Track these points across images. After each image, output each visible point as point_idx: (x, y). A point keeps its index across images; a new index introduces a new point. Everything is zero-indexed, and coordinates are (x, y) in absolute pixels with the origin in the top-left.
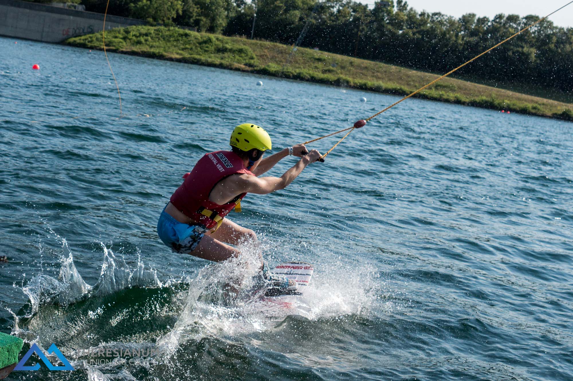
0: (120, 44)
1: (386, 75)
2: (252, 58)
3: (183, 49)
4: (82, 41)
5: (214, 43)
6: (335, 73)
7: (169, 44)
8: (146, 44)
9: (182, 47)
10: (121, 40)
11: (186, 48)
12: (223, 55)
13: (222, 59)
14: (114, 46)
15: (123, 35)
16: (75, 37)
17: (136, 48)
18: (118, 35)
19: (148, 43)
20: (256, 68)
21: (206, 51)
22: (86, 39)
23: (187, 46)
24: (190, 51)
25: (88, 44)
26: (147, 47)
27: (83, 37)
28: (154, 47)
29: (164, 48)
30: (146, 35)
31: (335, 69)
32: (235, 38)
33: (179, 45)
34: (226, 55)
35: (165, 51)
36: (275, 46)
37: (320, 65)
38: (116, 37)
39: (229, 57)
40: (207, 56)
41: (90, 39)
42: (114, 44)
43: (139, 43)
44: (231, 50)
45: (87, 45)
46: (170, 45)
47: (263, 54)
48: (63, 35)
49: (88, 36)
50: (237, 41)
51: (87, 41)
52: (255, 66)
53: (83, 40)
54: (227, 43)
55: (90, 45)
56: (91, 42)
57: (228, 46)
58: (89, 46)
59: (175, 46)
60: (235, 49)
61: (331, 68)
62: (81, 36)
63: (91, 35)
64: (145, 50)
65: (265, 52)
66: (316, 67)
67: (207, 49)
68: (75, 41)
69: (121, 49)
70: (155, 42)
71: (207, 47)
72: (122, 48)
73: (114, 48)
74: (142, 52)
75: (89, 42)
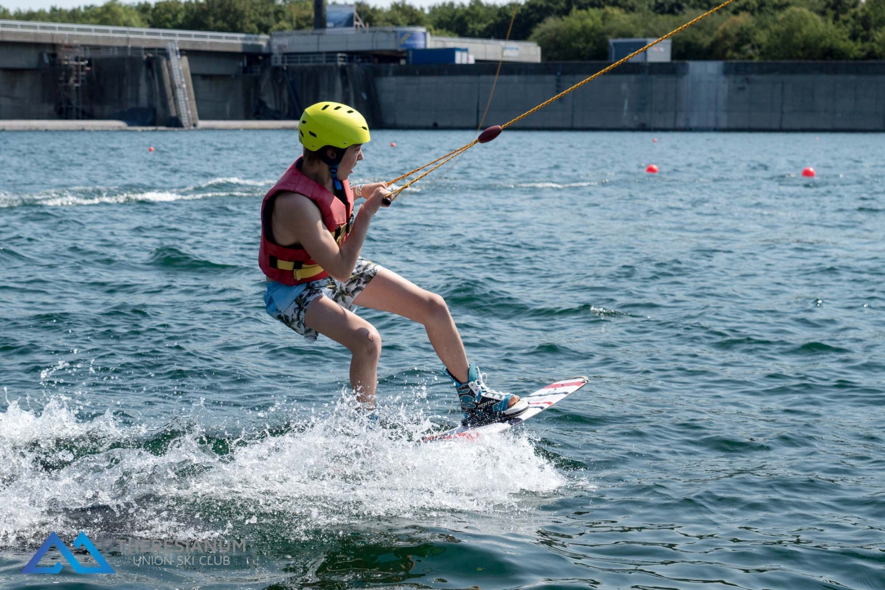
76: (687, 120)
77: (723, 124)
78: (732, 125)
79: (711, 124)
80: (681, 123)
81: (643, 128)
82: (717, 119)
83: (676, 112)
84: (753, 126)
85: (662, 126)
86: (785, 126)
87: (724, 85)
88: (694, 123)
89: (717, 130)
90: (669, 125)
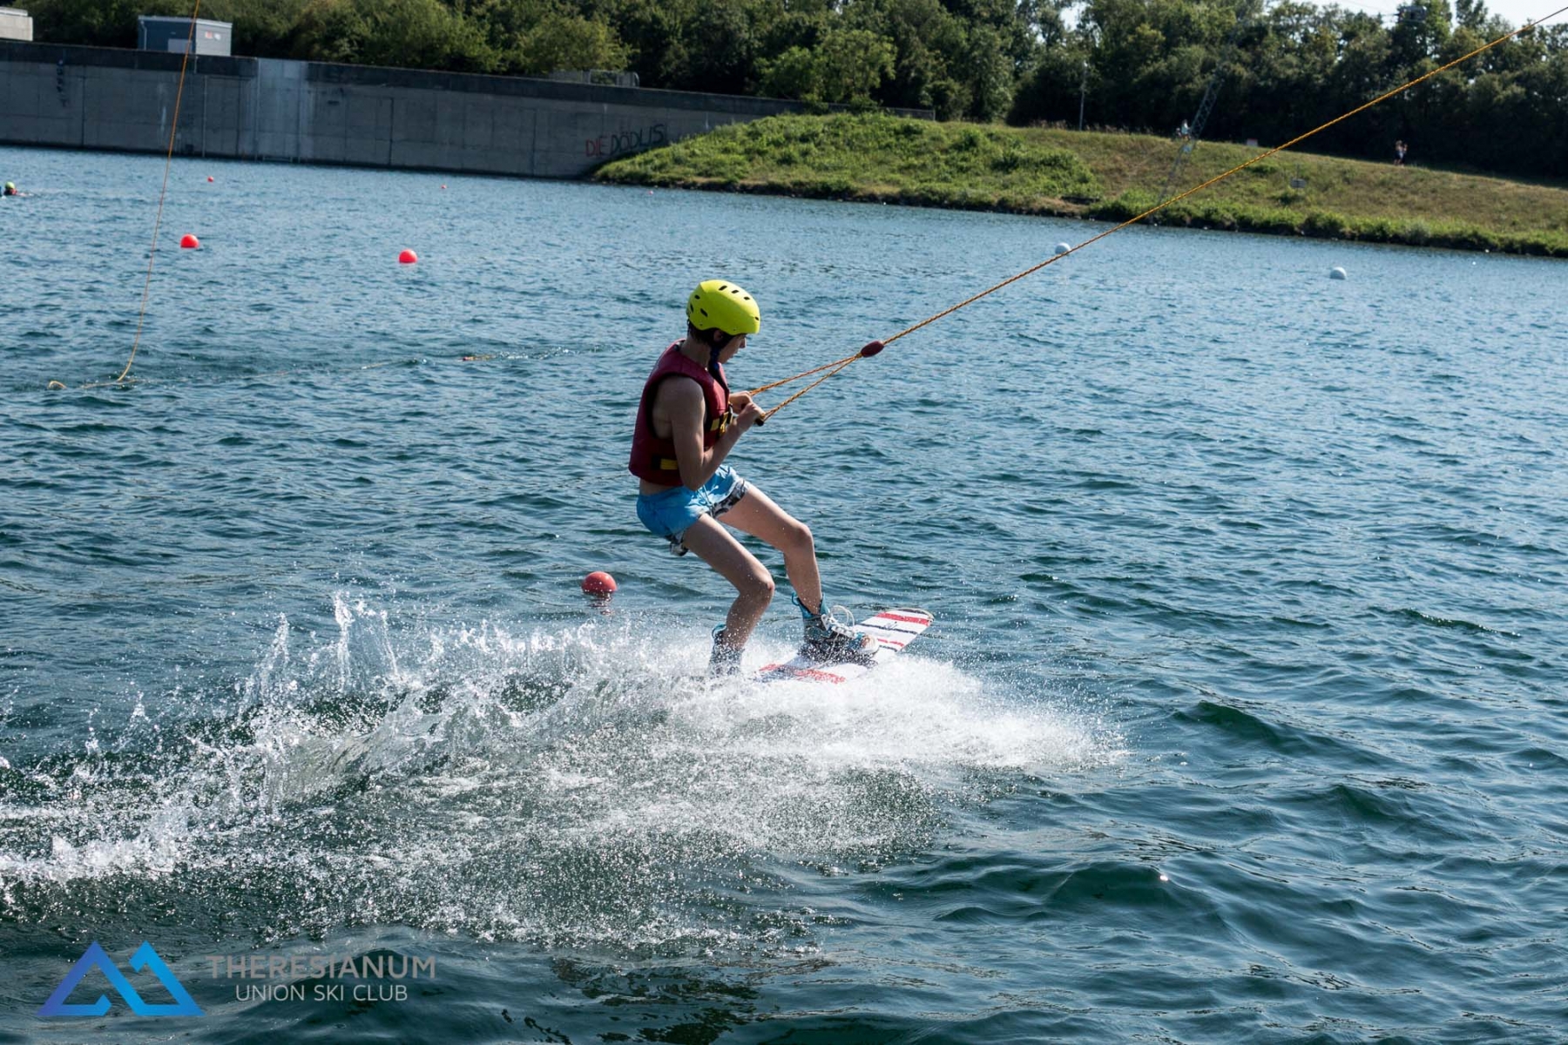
0: (739, 168)
1: (1434, 199)
2: (1084, 180)
3: (901, 170)
4: (638, 169)
5: (981, 146)
6: (1302, 203)
7: (865, 159)
8: (805, 162)
9: (899, 162)
10: (741, 158)
11: (909, 167)
12: (1009, 176)
13: (1005, 187)
14: (721, 174)
15: (743, 143)
16: (619, 158)
17: (778, 177)
18: (730, 144)
19: (809, 159)
20: (1093, 206)
21: (961, 170)
22: (646, 163)
23: (913, 161)
24: (920, 173)
25: (652, 173)
26: (809, 170)
27: (638, 159)
28: (826, 169)
29: (853, 169)
30: (804, 139)
31: (1301, 192)
32: (1035, 130)
33: (890, 158)
34: (1014, 175)
35: (854, 177)
36: (1141, 142)
37: (1260, 185)
38: (726, 151)
39: (1022, 180)
40: (965, 184)
41: (657, 162)
42: (722, 169)
43: (787, 161)
44: (1027, 163)
45: (650, 177)
46: (868, 161)
47: (1113, 166)
48: (588, 155)
49: (651, 154)
50: (1040, 138)
51: (649, 166)
52: (1092, 200)
53: (640, 164)
54: (1017, 145)
55: (658, 176)
56: (660, 168)
57: (1021, 153)
58: (656, 180)
59: (881, 163)
60: (1038, 159)
61: (1292, 191)
62: (633, 155)
63: (659, 151)
64: (803, 179)
65: (1116, 161)
66: (1252, 192)
67: (964, 164)
68: (620, 170)
69: (741, 182)
70: (829, 155)
71: (964, 159)
72: (742, 178)
73: (721, 180)
74: (795, 184)
75: (655, 169)
76: (255, 143)
77: (307, 153)
78: (319, 157)
79: (290, 152)
80: (246, 148)
81: (191, 153)
82: (298, 146)
83: (238, 131)
84: (350, 157)
85: (218, 150)
86: (395, 161)
87: (309, 96)
88: (264, 150)
89: (297, 162)
90: (228, 149)
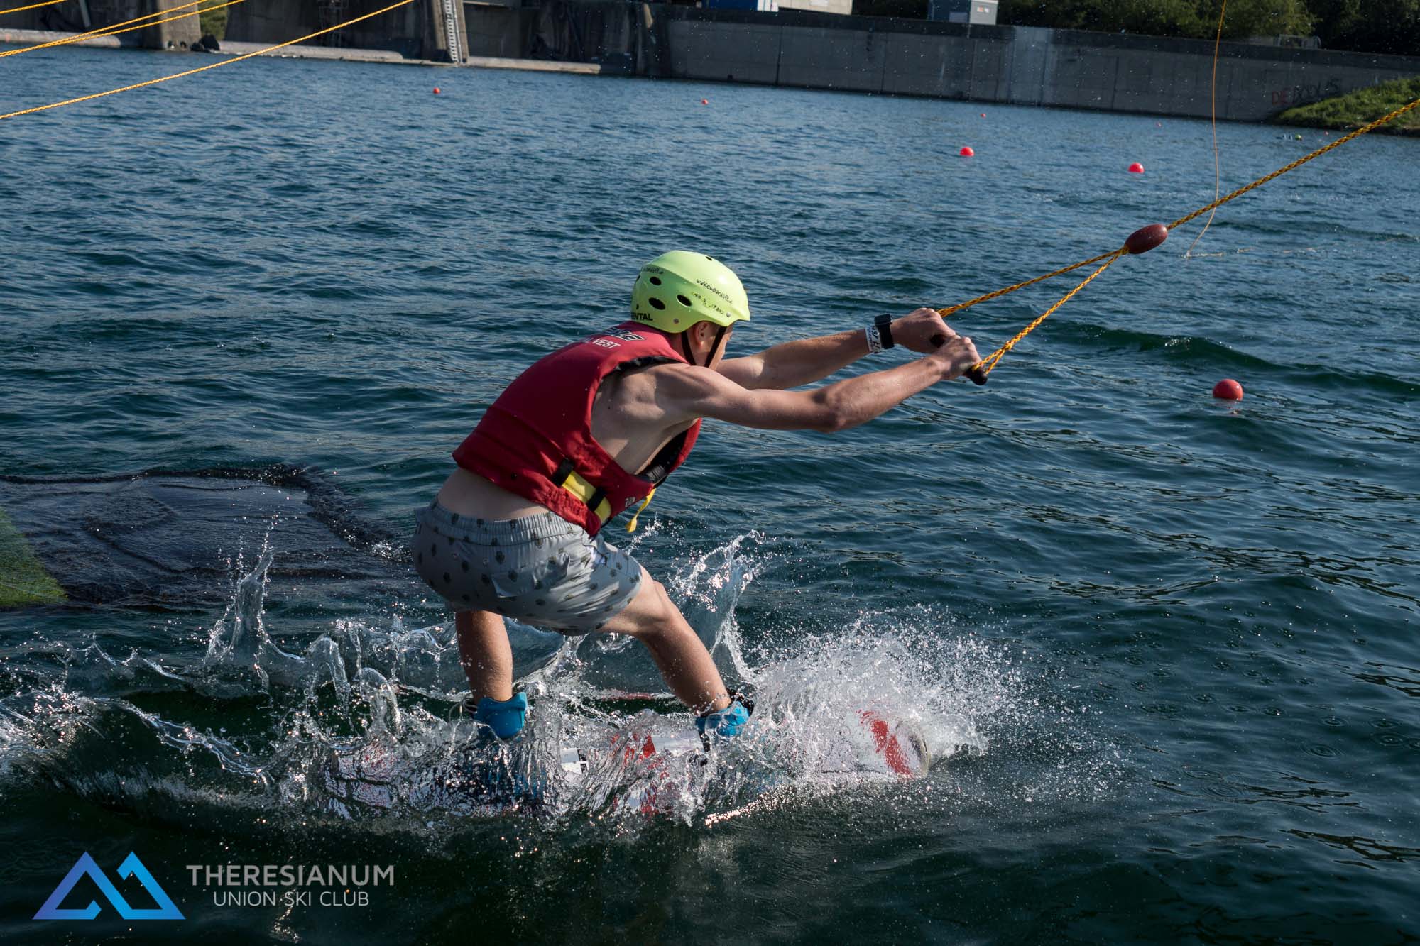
4: (1314, 114)
14: (1387, 120)
16: (1299, 106)
18: (1395, 96)
22: (1322, 110)
25: (1327, 118)
27: (1316, 106)
38: (1391, 101)
41: (1331, 109)
45: (1325, 121)
48: (1274, 103)
49: (1327, 102)
51: (1324, 113)
53: (1317, 111)
55: (1331, 120)
56: (1334, 114)
58: (1329, 124)
62: (1312, 103)
63: (1334, 100)
68: (1298, 115)
69: (1402, 127)
72: (1404, 123)
73: (1386, 125)
75: (1329, 115)
76: (1009, 91)
77: (1048, 99)
78: (1059, 101)
79: (1036, 98)
80: (1002, 95)
81: (959, 98)
82: (1042, 94)
83: (997, 82)
84: (1080, 102)
85: (979, 95)
86: (1117, 106)
87: (1053, 55)
88: (1015, 96)
89: (1040, 105)
90: (989, 96)
